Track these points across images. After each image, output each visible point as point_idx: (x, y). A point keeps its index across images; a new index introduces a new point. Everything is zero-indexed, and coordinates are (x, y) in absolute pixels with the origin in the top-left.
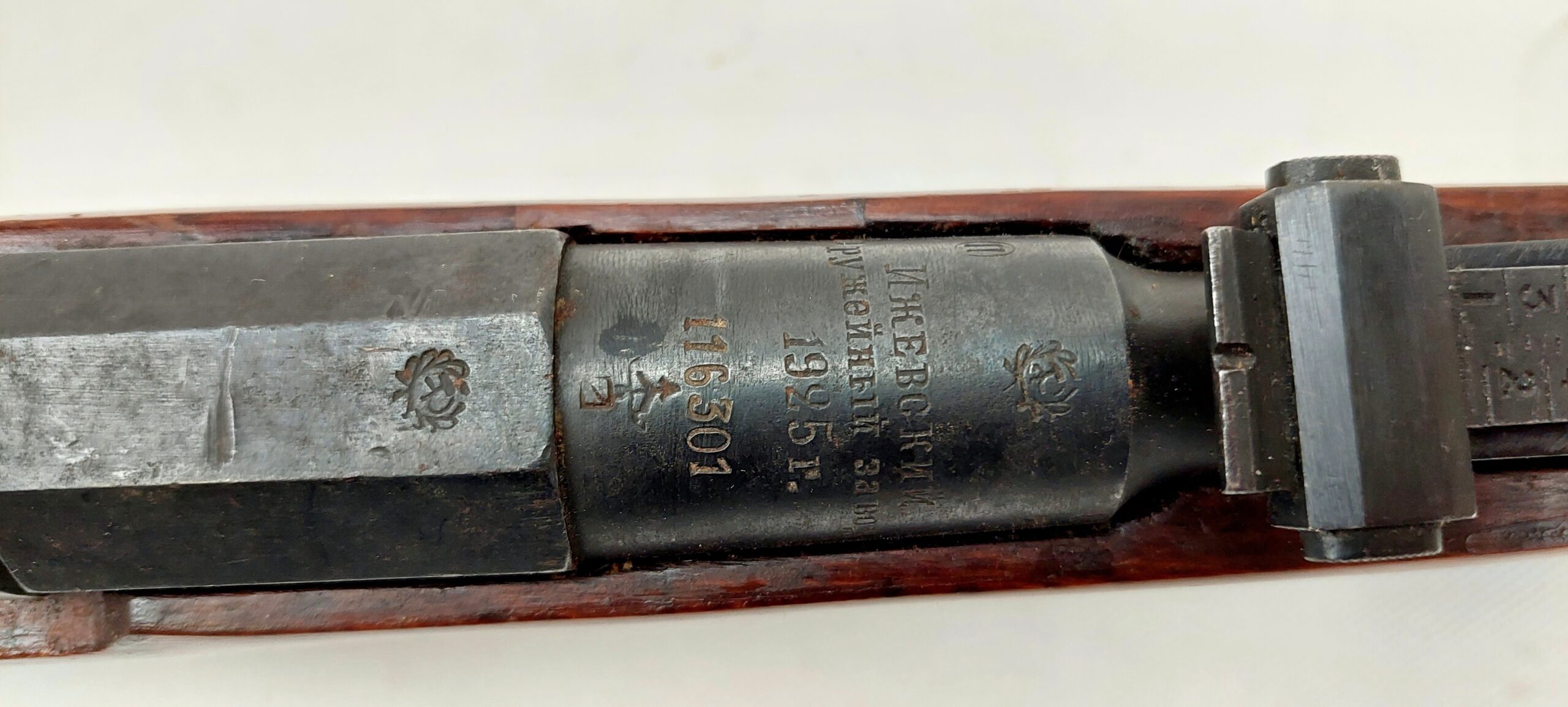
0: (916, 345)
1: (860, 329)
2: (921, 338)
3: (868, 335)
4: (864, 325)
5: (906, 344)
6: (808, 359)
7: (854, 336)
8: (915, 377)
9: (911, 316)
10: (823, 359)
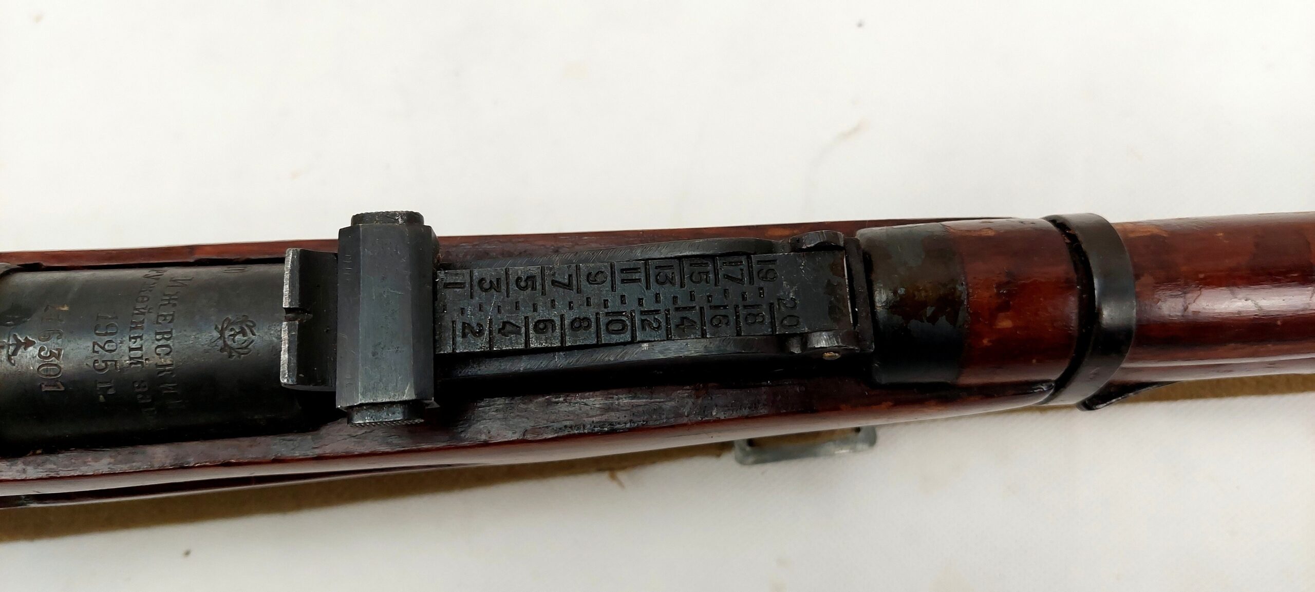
0: (169, 318)
1: (141, 310)
2: (172, 315)
3: (143, 314)
4: (143, 308)
5: (163, 318)
6: (107, 327)
7: (137, 314)
8: (165, 336)
9: (171, 303)
10: (116, 326)
